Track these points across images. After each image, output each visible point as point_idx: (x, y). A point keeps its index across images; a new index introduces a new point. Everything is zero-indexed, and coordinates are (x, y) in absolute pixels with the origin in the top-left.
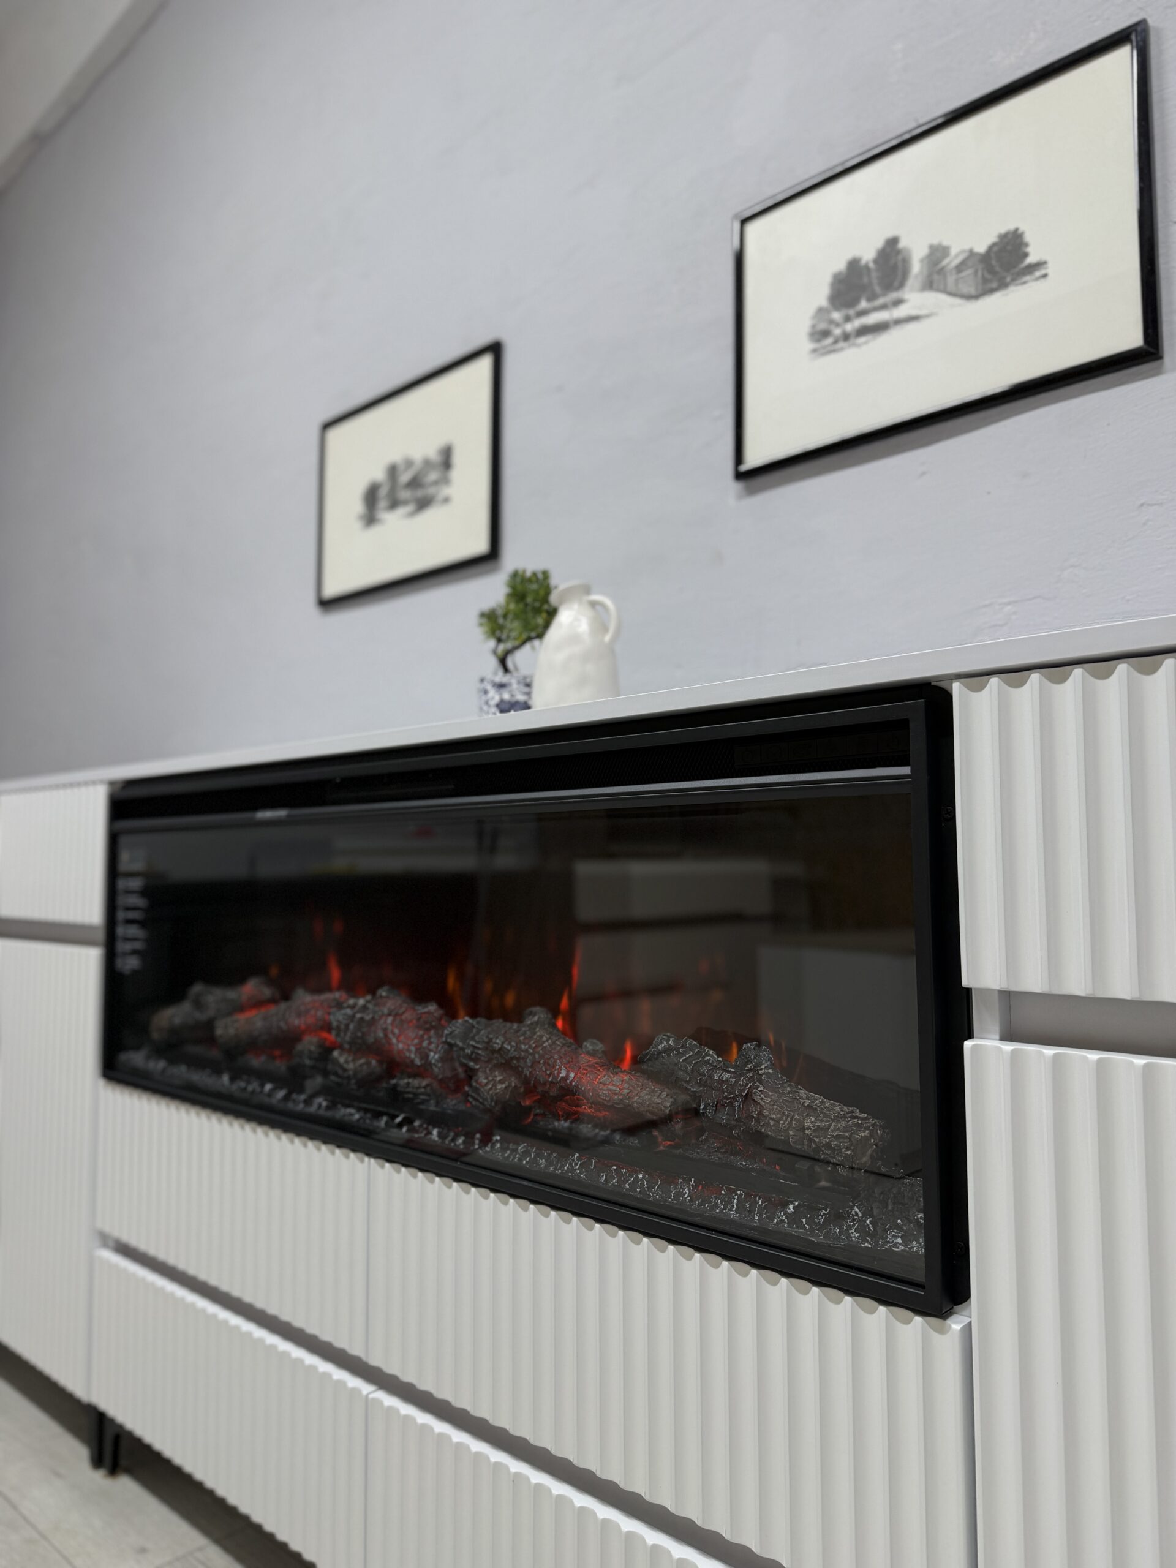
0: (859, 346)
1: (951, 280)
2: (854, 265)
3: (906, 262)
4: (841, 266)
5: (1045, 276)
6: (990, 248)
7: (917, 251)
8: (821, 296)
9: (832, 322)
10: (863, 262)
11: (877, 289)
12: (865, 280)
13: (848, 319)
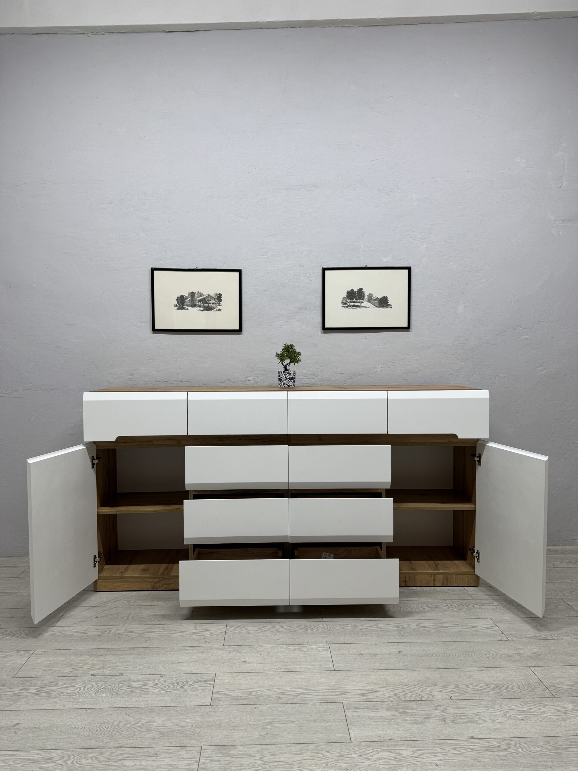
0: (353, 309)
1: (373, 302)
2: (352, 290)
3: (364, 294)
4: (350, 290)
5: (391, 308)
6: (381, 298)
7: (366, 292)
8: (345, 295)
9: (347, 301)
10: (355, 291)
11: (357, 298)
12: (355, 295)
13: (351, 302)
